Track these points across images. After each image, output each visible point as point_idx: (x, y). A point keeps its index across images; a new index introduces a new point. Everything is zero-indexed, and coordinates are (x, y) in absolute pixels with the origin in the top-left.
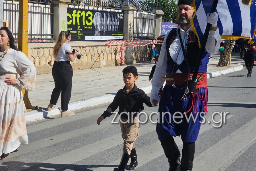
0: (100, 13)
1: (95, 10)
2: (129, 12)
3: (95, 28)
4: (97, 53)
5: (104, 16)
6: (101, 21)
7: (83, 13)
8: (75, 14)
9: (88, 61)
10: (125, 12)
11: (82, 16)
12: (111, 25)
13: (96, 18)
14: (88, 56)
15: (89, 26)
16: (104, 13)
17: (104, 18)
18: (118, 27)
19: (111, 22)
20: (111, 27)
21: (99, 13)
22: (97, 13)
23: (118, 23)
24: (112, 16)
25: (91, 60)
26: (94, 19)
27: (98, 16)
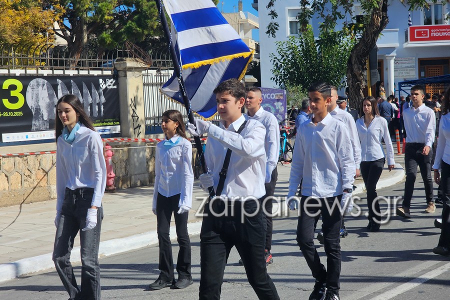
1: (30, 74)
2: (128, 73)
4: (37, 168)
5: (59, 87)
6: (51, 96)
10: (121, 74)
13: (35, 92)
14: (11, 178)
15: (13, 111)
16: (58, 80)
17: (60, 91)
18: (102, 107)
21: (41, 80)
23: (103, 100)
24: (84, 85)
25: (20, 185)
26: (28, 94)
27: (40, 87)
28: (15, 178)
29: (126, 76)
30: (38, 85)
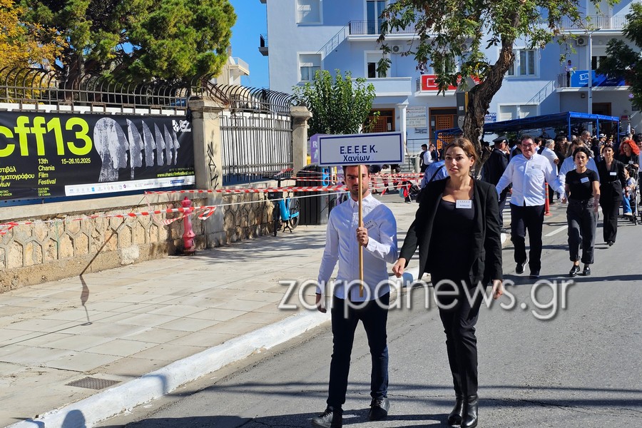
0: (114, 122)
1: (96, 113)
2: (205, 114)
3: (103, 160)
4: (106, 228)
5: (129, 128)
7: (55, 124)
8: (26, 125)
9: (77, 253)
10: (195, 115)
11: (53, 130)
12: (155, 151)
13: (103, 134)
14: (77, 240)
15: (80, 157)
16: (127, 120)
17: (130, 134)
18: (176, 153)
19: (153, 142)
20: (155, 156)
21: (109, 120)
22: (105, 122)
23: (177, 145)
24: (156, 126)
25: (87, 249)
26: (95, 137)
27: (109, 128)
28: (81, 241)
29: (202, 117)
30: (106, 125)
